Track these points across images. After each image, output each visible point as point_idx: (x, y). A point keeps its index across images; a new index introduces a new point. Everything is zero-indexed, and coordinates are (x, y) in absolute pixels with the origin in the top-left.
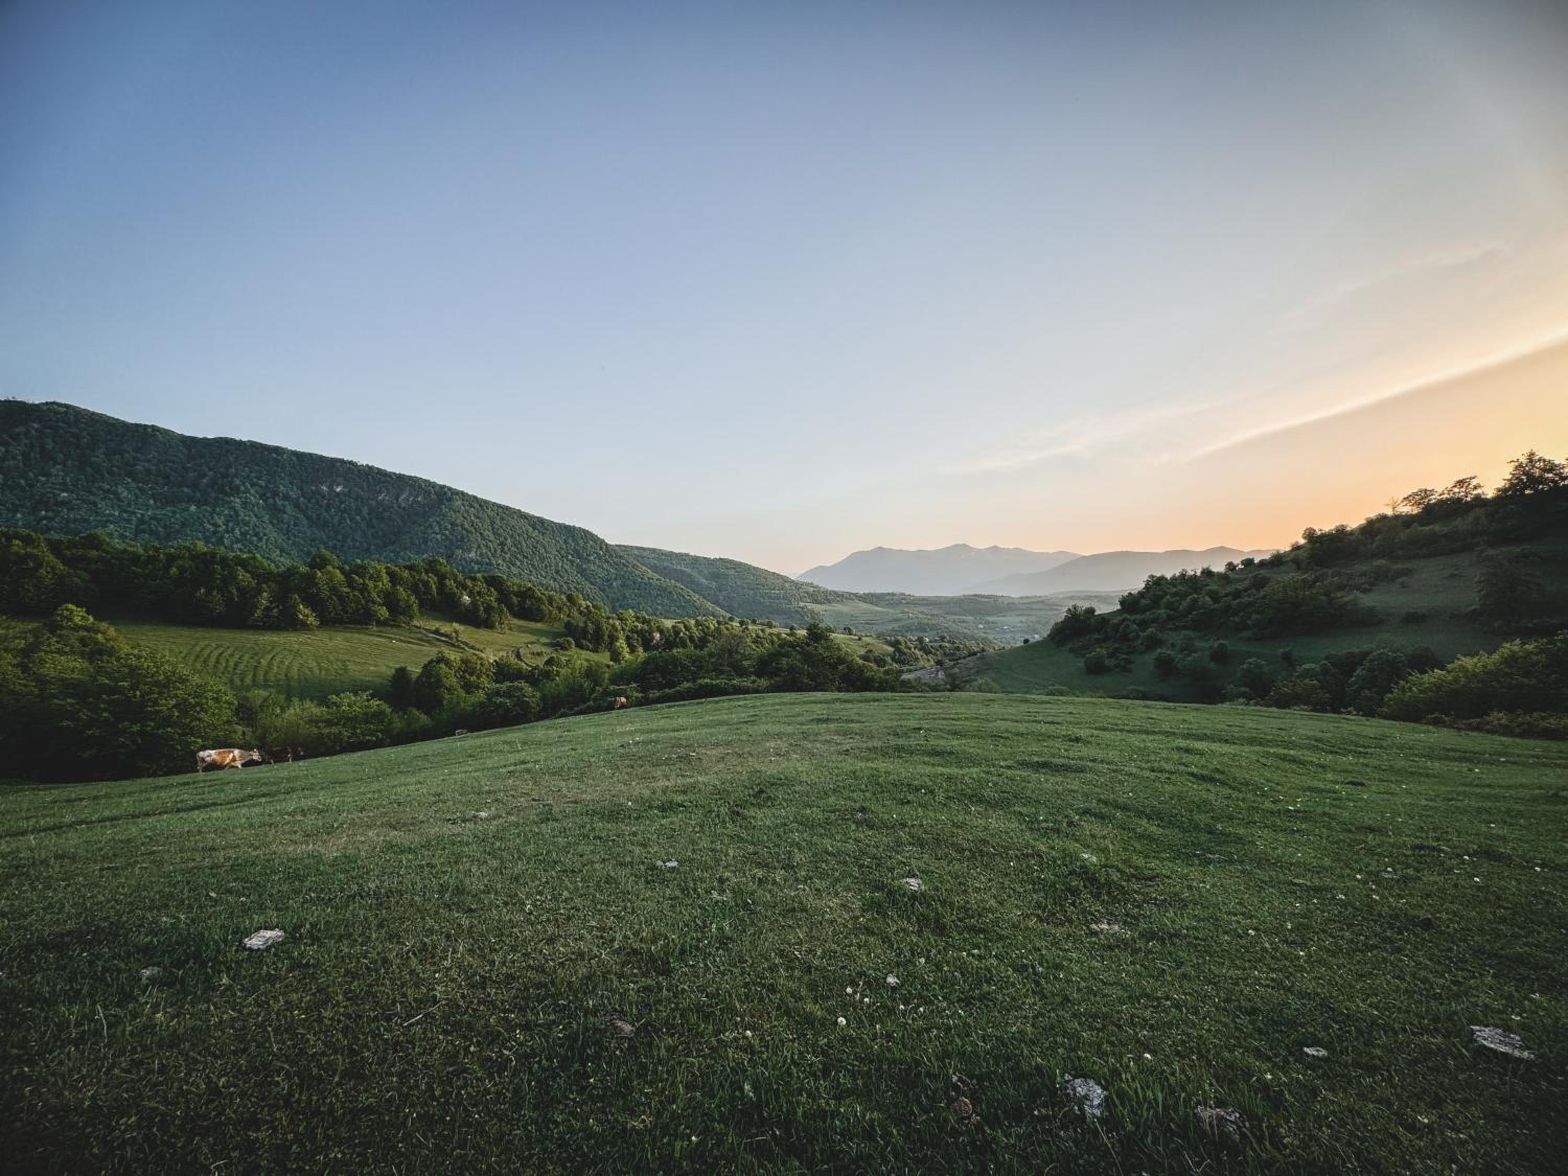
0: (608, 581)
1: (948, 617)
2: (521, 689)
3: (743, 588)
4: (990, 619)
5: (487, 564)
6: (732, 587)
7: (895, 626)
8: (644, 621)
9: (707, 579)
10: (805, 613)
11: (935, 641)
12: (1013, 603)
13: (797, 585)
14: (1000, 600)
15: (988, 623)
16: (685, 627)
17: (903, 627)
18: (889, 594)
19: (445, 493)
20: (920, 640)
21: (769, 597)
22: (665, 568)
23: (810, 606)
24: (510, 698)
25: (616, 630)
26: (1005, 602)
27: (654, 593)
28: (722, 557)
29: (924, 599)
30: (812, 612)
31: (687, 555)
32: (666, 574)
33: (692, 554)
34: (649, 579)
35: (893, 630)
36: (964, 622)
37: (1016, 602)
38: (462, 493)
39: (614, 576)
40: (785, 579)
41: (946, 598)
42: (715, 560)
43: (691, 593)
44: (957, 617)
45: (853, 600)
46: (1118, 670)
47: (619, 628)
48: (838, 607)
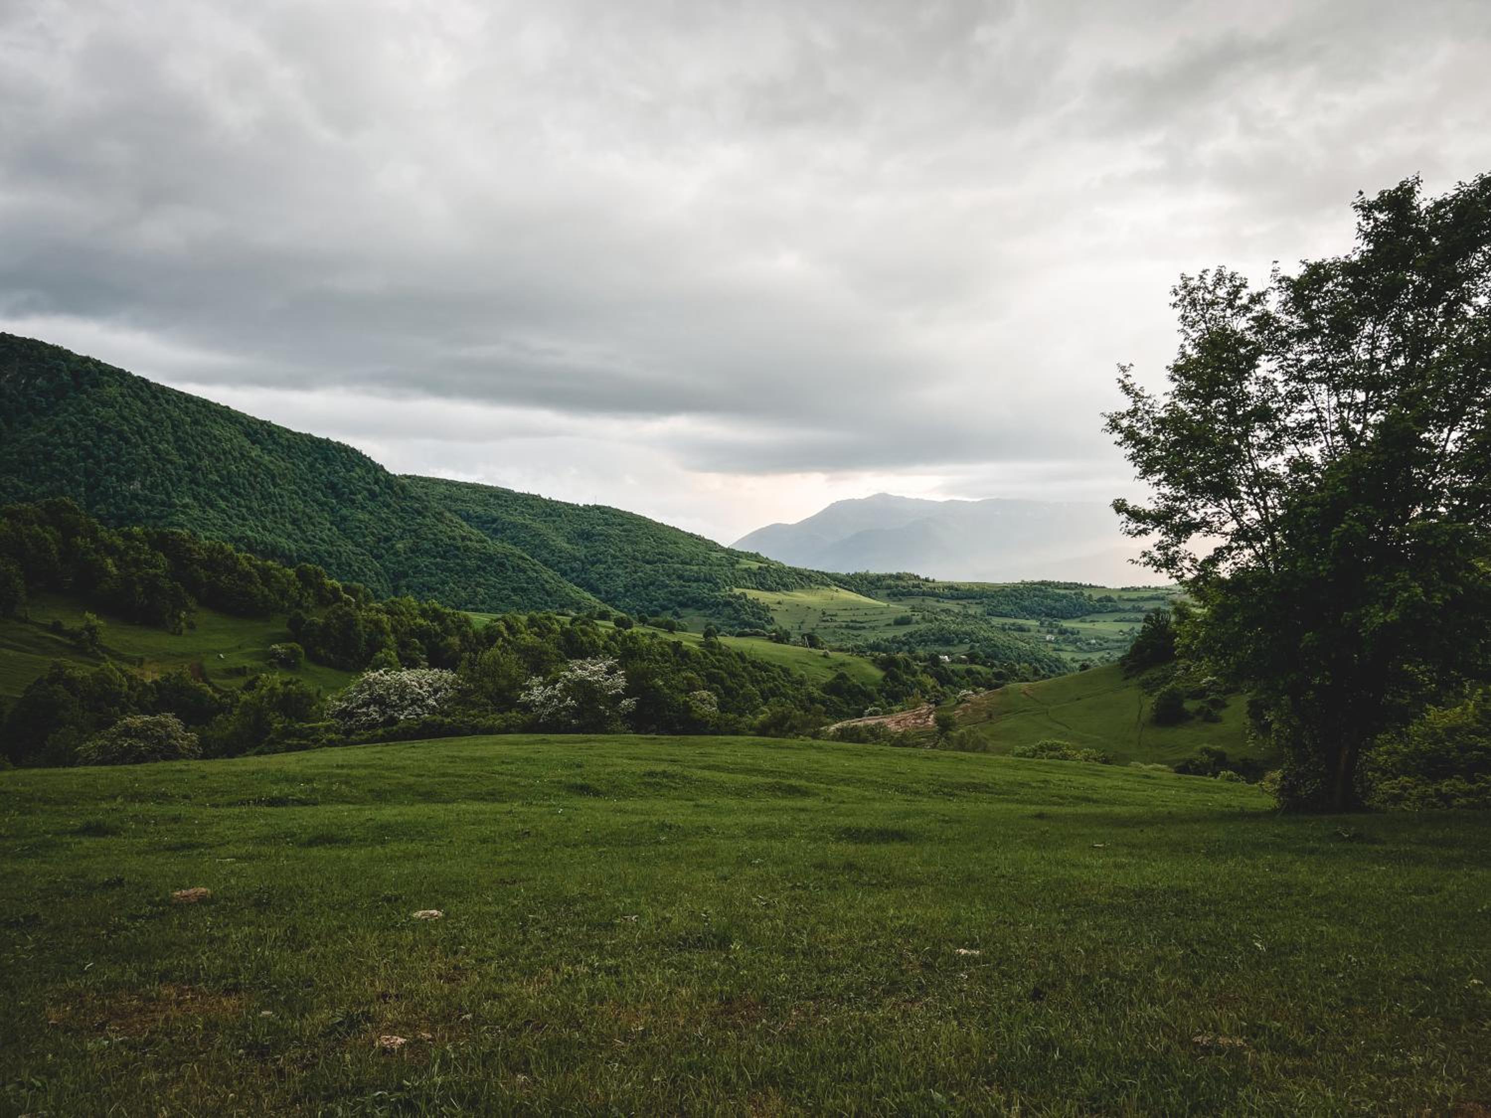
0: (387, 539)
1: (996, 621)
2: (164, 726)
3: (635, 559)
4: (1067, 624)
5: (163, 504)
6: (614, 557)
7: (901, 632)
8: (437, 616)
9: (569, 542)
10: (742, 606)
11: (961, 661)
12: (1109, 599)
13: (733, 557)
14: (1086, 593)
15: (1062, 632)
16: (509, 627)
17: (911, 635)
18: (891, 576)
19: (89, 372)
20: (934, 660)
21: (680, 577)
22: (494, 520)
23: (752, 594)
24: (146, 738)
25: (382, 632)
26: (1096, 596)
27: (471, 563)
28: (599, 503)
29: (951, 587)
30: (755, 604)
31: (537, 498)
32: (496, 531)
33: (545, 496)
34: (463, 538)
35: (894, 640)
36: (1021, 629)
37: (1115, 596)
38: (121, 372)
39: (397, 532)
40: (712, 546)
41: (994, 585)
42: (587, 509)
43: (540, 566)
44: (1012, 621)
45: (828, 585)
46: (1199, 718)
47: (388, 628)
48: (801, 597)
